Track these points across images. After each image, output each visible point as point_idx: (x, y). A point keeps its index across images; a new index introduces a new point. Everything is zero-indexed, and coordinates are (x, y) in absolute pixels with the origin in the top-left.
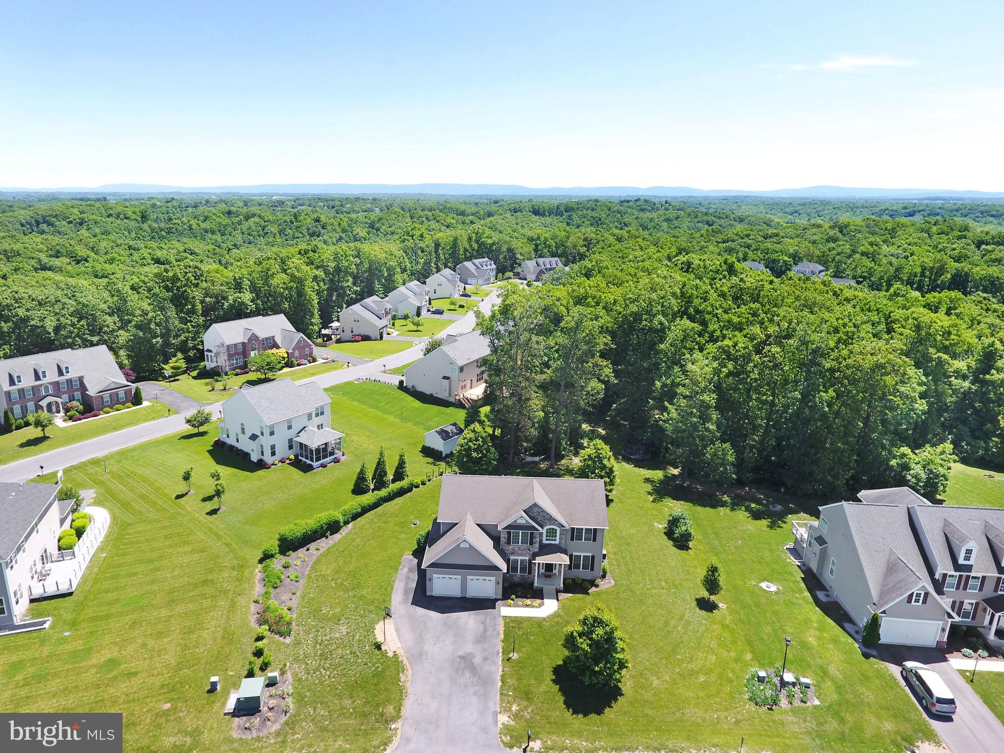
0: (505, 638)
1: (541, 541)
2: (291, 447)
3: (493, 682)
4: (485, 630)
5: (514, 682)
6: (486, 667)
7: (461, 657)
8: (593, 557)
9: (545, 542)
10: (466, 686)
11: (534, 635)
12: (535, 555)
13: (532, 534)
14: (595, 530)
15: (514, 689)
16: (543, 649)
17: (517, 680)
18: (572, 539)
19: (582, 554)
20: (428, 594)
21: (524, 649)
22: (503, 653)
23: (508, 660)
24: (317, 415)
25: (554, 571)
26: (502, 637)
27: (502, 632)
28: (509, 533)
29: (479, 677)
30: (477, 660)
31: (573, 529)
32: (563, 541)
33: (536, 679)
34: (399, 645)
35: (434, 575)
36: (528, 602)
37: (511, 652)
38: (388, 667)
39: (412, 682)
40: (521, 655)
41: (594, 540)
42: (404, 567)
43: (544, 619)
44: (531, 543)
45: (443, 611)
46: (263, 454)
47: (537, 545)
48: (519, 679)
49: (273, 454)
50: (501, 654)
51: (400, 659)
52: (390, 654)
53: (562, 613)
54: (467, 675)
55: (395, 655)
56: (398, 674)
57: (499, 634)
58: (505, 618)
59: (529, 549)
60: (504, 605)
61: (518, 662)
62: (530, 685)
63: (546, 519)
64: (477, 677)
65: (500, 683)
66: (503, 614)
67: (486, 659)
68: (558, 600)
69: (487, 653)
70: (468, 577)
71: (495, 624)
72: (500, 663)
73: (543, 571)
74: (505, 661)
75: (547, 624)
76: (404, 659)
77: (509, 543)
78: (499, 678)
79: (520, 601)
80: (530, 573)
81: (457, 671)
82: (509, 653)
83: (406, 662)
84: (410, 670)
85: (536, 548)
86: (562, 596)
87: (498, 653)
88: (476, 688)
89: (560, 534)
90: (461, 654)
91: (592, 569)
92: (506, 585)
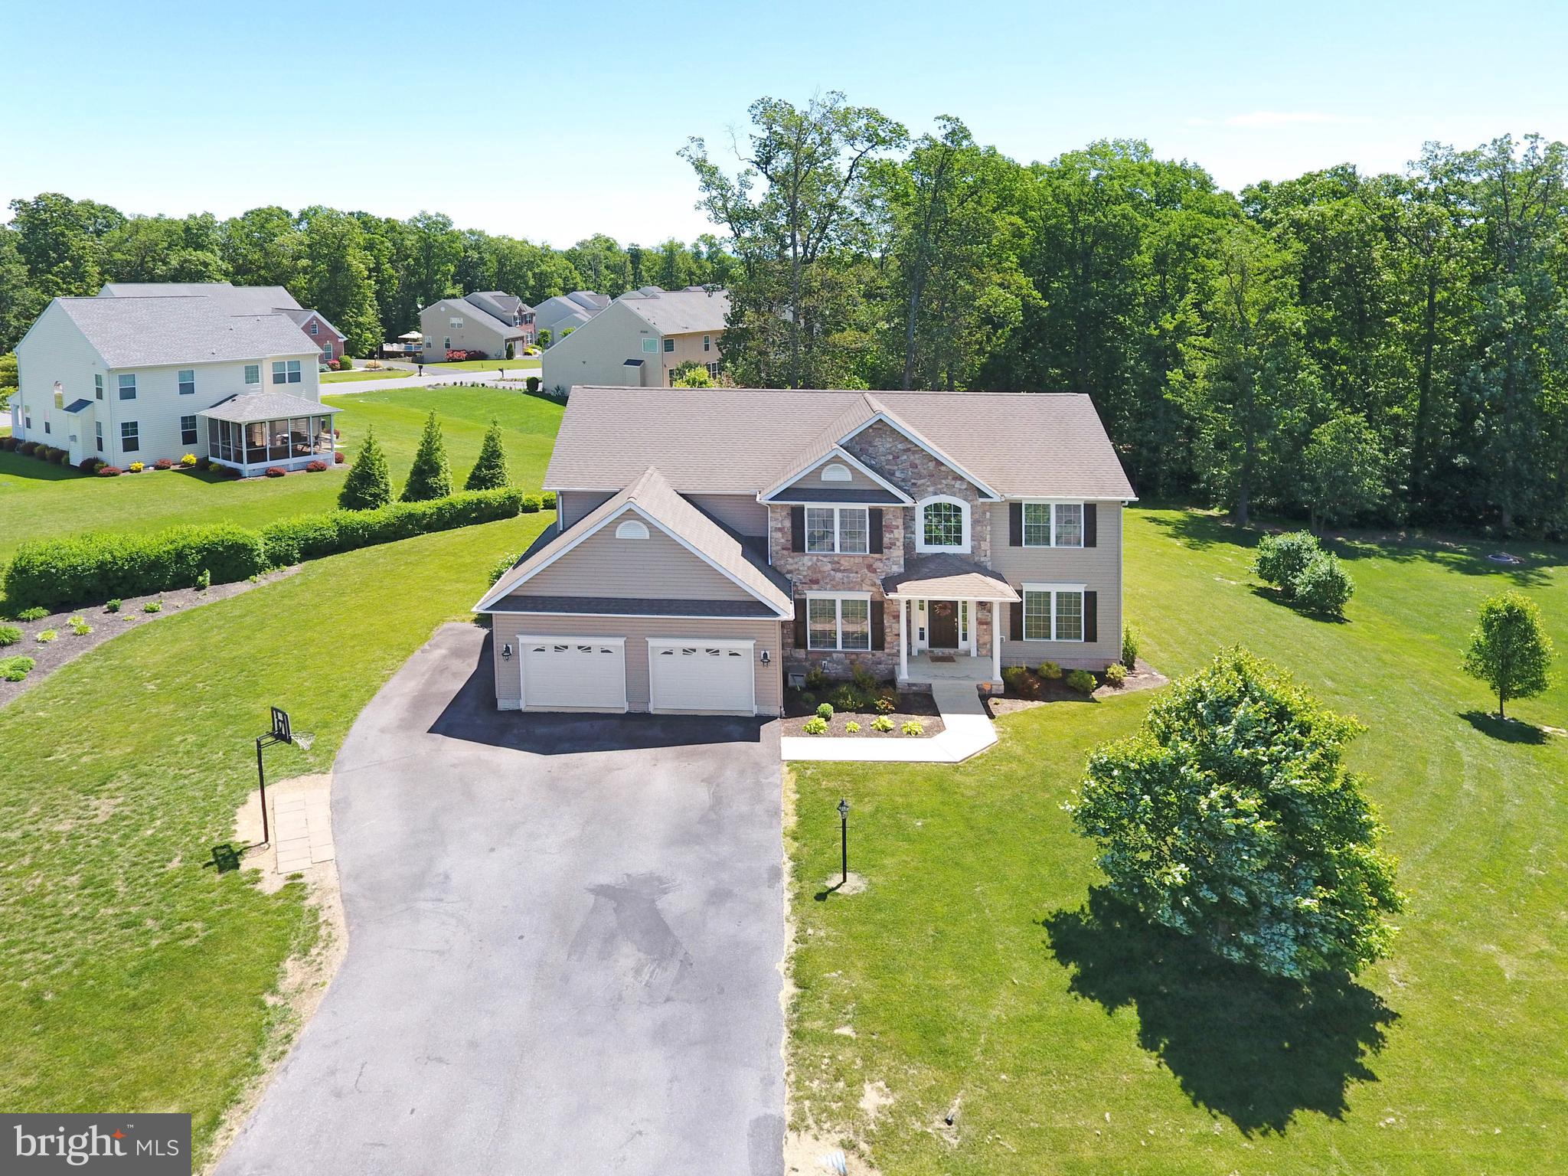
0: (800, 824)
1: (909, 546)
2: (189, 438)
3: (752, 987)
4: (717, 802)
5: (857, 980)
6: (721, 926)
7: (602, 891)
8: (1091, 597)
9: (922, 548)
10: (616, 1002)
11: (923, 815)
12: (890, 583)
13: (876, 516)
14: (1091, 509)
15: (863, 1010)
16: (970, 859)
17: (873, 972)
18: (1015, 541)
19: (1054, 589)
20: (503, 704)
21: (888, 861)
22: (798, 874)
23: (821, 897)
24: (278, 379)
25: (962, 645)
26: (790, 821)
27: (788, 807)
28: (797, 515)
29: (686, 963)
30: (677, 903)
31: (1015, 508)
32: (985, 546)
33: (961, 966)
34: (329, 853)
35: (523, 639)
36: (887, 720)
37: (832, 870)
38: (238, 931)
39: (333, 992)
40: (880, 880)
41: (1091, 541)
42: (437, 646)
43: (955, 767)
44: (877, 546)
45: (547, 747)
46: (100, 448)
47: (898, 553)
48: (882, 970)
49: (131, 445)
50: (787, 879)
51: (311, 902)
52: (271, 885)
53: (1018, 750)
54: (628, 956)
55: (295, 884)
56: (277, 960)
57: (775, 813)
58: (798, 767)
59: (871, 568)
60: (789, 733)
61: (869, 905)
62: (937, 993)
63: (921, 477)
64: (673, 970)
65: (788, 990)
66: (787, 755)
67: (718, 897)
68: (991, 716)
69: (725, 876)
70: (653, 642)
71: (758, 783)
72: (787, 909)
73: (925, 644)
74: (811, 902)
75: (970, 780)
76: (334, 900)
77: (797, 546)
78: (781, 966)
79: (852, 721)
80: (879, 643)
81: (577, 945)
82: (823, 875)
83: (335, 913)
84: (343, 944)
85: (894, 561)
86: (1004, 707)
87: (775, 874)
88: (665, 1011)
89: (975, 523)
90: (604, 879)
91: (1091, 636)
92: (798, 682)
